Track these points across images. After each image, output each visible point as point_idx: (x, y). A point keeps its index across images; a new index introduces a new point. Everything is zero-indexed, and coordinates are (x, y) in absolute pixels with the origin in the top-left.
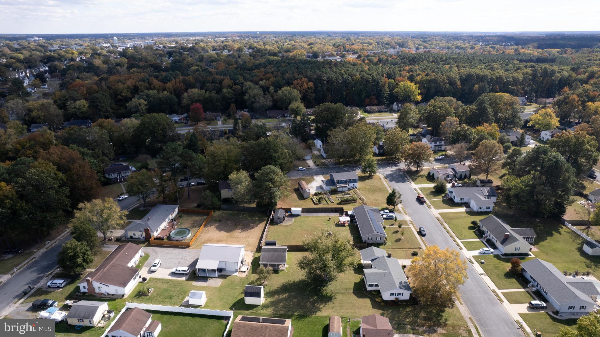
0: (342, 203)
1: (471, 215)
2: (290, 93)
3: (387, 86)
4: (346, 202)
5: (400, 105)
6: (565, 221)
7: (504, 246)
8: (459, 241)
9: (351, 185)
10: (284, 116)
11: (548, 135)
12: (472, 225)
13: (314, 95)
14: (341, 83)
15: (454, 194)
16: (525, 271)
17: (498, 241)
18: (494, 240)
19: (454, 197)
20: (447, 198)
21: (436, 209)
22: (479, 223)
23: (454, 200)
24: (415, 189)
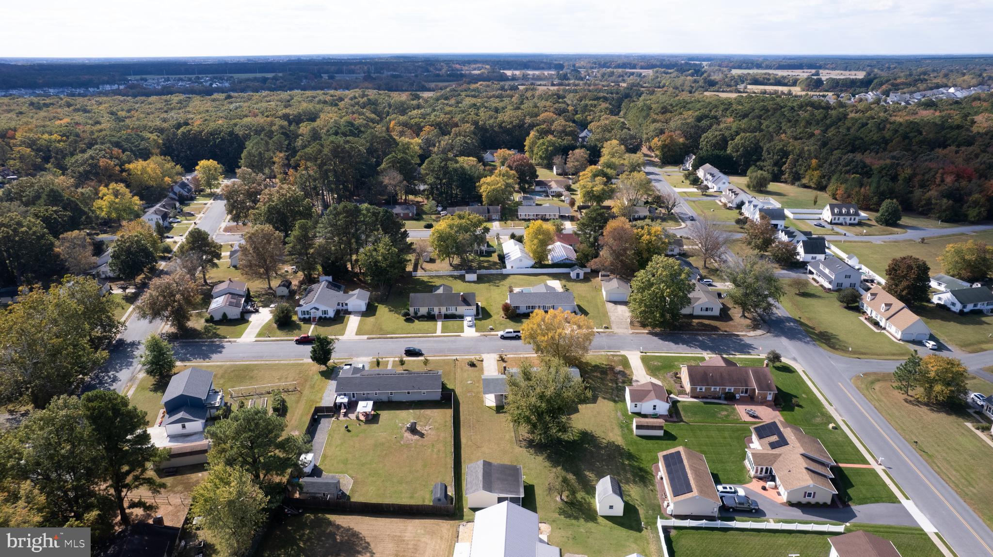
6: (411, 272)
7: (473, 305)
8: (437, 334)
12: (404, 318)
15: (322, 308)
16: (517, 308)
17: (458, 308)
18: (452, 311)
19: (325, 312)
20: (314, 321)
21: (343, 334)
22: (412, 310)
23: (328, 316)
24: (256, 341)
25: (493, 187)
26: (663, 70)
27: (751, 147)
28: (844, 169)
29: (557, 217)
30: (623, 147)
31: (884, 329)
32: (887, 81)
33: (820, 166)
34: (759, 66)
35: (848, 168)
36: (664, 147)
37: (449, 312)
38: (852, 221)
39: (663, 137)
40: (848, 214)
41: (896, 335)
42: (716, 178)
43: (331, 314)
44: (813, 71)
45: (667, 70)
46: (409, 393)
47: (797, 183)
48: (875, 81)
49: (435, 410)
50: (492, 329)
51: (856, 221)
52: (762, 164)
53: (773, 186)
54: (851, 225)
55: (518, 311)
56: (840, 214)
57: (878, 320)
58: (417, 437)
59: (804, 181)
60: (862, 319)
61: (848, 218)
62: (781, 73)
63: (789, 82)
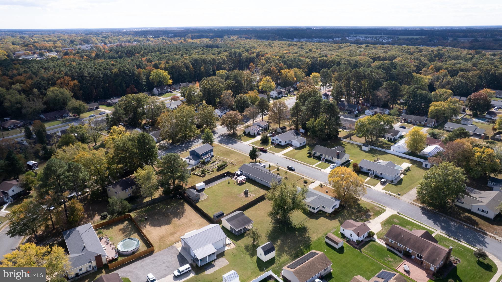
0: (220, 169)
1: (300, 150)
2: (62, 93)
3: (142, 75)
4: (222, 168)
5: (159, 90)
6: (340, 138)
7: (341, 159)
8: (314, 166)
9: (209, 155)
10: (62, 117)
11: (275, 93)
12: (308, 155)
13: (81, 91)
14: (103, 77)
15: (280, 140)
16: (362, 168)
17: (334, 158)
18: (330, 158)
19: (281, 142)
20: (275, 144)
21: (277, 153)
22: (313, 152)
23: (281, 144)
24: (248, 145)
37: (329, 159)
43: (283, 144)
46: (261, 180)
55: (362, 170)
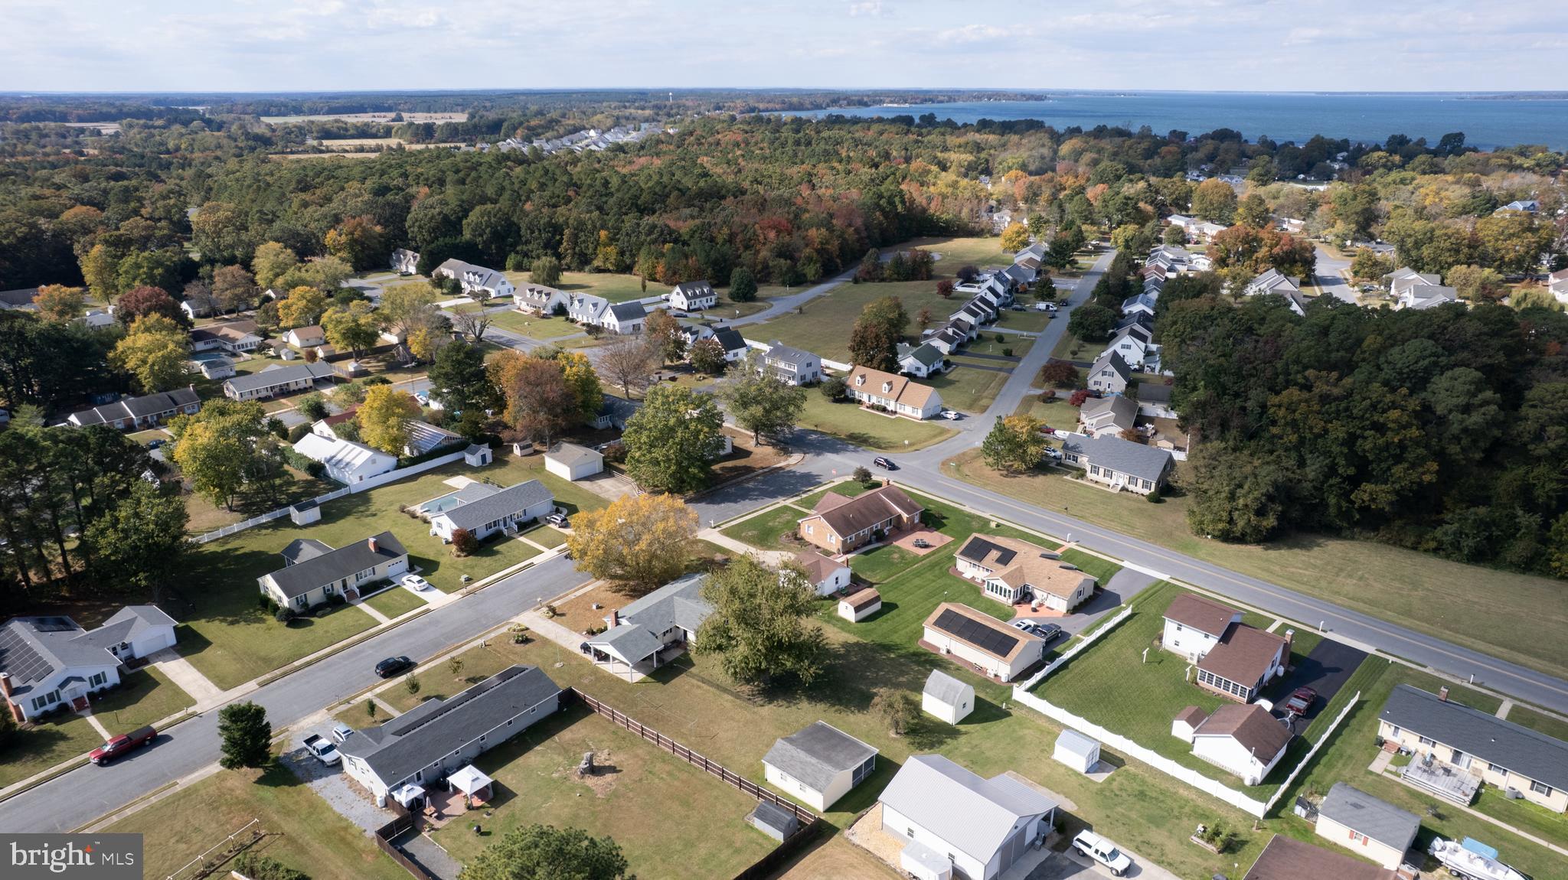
15: (88, 673)
16: (473, 532)
17: (376, 567)
18: (368, 577)
19: (98, 679)
20: (82, 707)
21: (192, 702)
22: (293, 603)
23: (107, 685)
25: (160, 354)
26: (142, 122)
27: (502, 226)
28: (648, 239)
29: (310, 383)
30: (289, 251)
31: (895, 413)
32: (521, 124)
33: (612, 240)
34: (298, 111)
35: (654, 236)
36: (353, 243)
37: (363, 581)
38: (710, 304)
39: (345, 227)
40: (703, 294)
41: (914, 415)
42: (485, 279)
43: (113, 678)
44: (393, 115)
45: (150, 123)
46: (510, 723)
47: (587, 268)
48: (505, 125)
49: (573, 727)
50: (469, 580)
51: (713, 303)
52: (525, 248)
53: (567, 277)
54: (710, 307)
55: (479, 537)
56: (695, 296)
57: (883, 404)
58: (609, 777)
59: (596, 263)
60: (863, 408)
61: (704, 299)
62: (351, 119)
63: (378, 130)
